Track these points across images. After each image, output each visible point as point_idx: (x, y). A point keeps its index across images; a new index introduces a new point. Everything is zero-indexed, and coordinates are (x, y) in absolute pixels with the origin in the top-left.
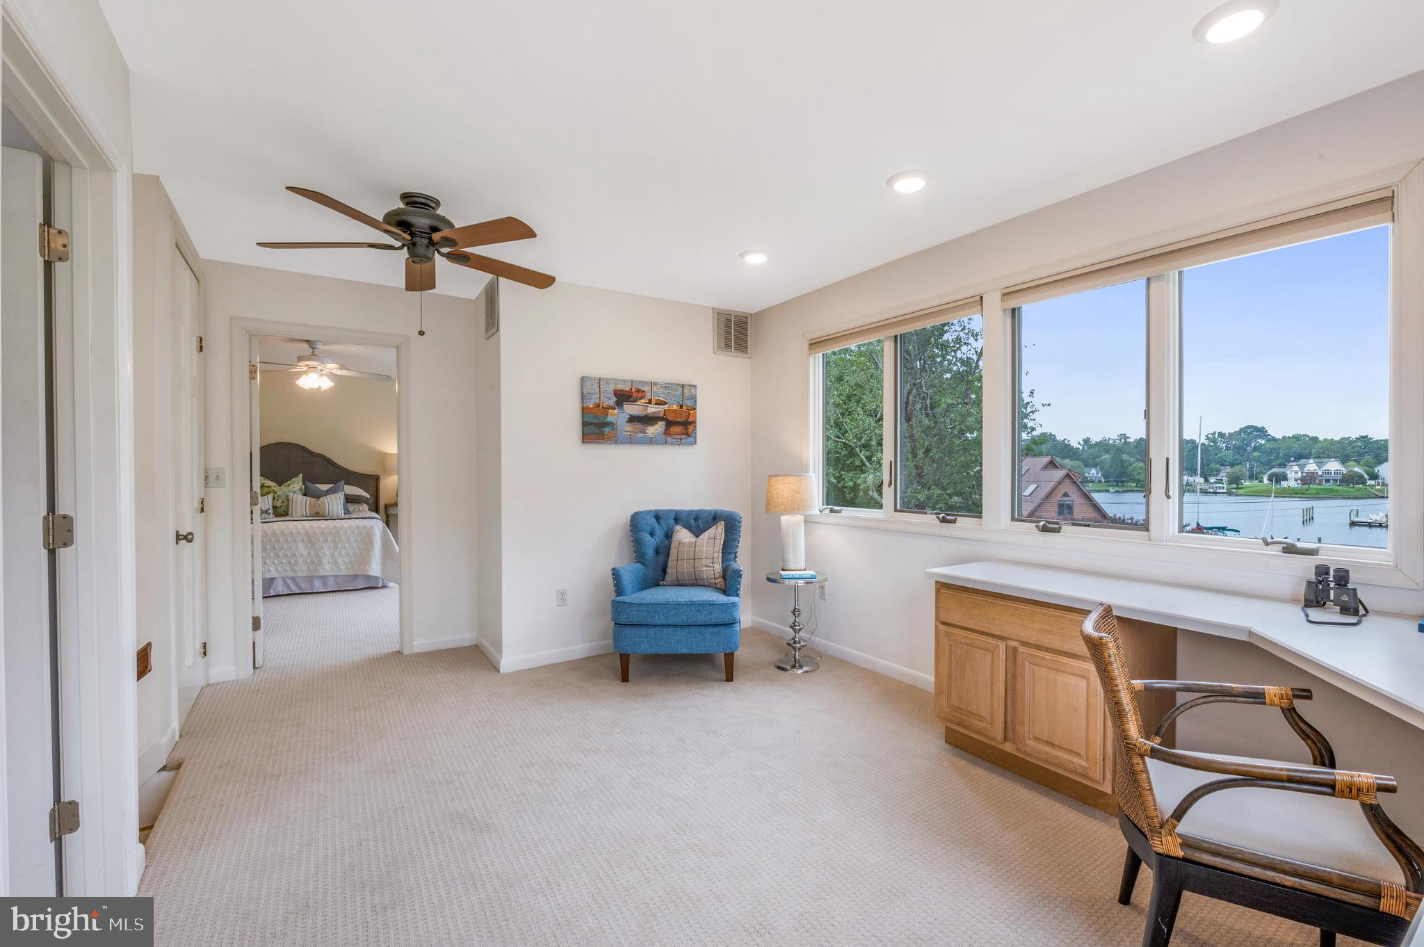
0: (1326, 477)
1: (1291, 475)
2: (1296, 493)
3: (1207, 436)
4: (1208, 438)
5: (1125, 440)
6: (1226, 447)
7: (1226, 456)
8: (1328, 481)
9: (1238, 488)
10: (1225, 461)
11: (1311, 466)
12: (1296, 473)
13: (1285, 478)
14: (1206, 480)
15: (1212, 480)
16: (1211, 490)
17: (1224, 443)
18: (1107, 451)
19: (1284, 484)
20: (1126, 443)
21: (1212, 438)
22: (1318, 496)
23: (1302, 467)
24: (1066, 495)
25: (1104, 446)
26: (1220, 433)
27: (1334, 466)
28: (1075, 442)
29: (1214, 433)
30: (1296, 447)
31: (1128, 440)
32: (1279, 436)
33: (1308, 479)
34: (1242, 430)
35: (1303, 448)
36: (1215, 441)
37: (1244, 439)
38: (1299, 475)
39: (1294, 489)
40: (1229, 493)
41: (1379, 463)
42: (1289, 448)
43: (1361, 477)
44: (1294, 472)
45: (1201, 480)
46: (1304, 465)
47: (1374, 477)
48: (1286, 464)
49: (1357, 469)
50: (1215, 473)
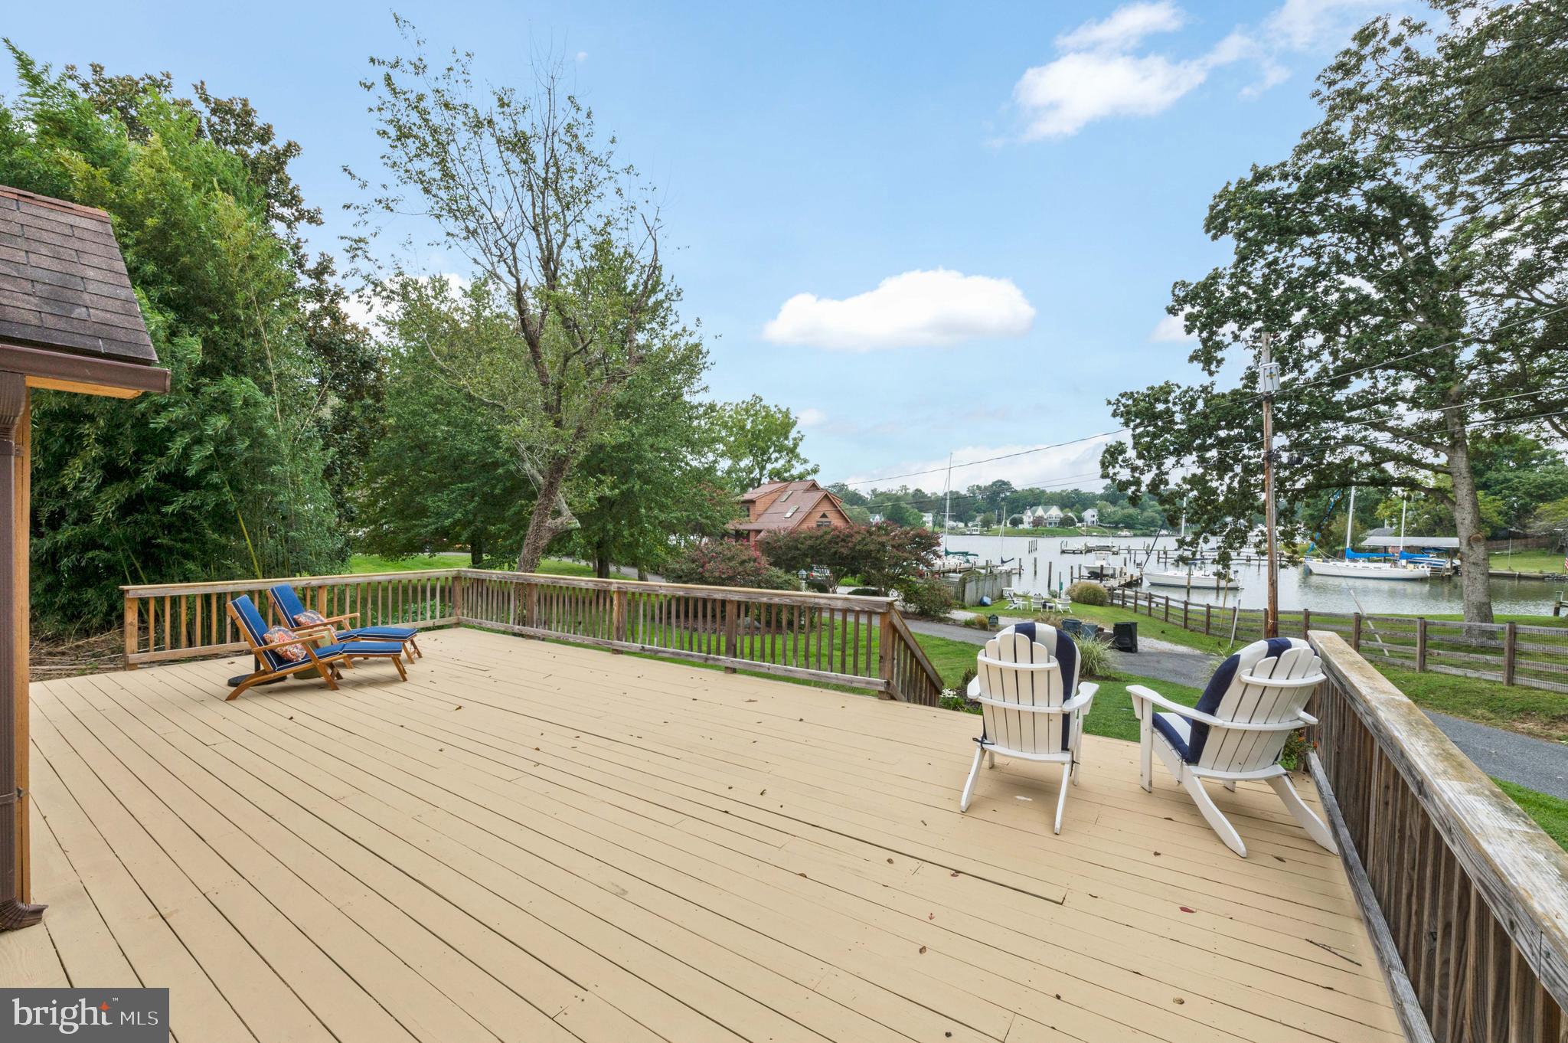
0: (1049, 521)
1: (1026, 519)
2: (1027, 533)
3: (968, 488)
4: (969, 490)
6: (982, 498)
7: (981, 505)
8: (1050, 524)
9: (988, 530)
10: (980, 508)
11: (1040, 511)
12: (1030, 517)
13: (1022, 522)
14: (966, 525)
15: (970, 524)
16: (969, 533)
17: (980, 494)
18: (889, 500)
19: (1021, 527)
20: (906, 494)
21: (971, 490)
22: (1042, 535)
23: (1034, 513)
24: (824, 516)
25: (887, 496)
26: (977, 486)
27: (1055, 512)
28: (865, 492)
29: (974, 486)
30: (1031, 499)
31: (908, 491)
32: (1019, 489)
33: (1037, 522)
34: (994, 484)
35: (1035, 498)
36: (974, 494)
37: (994, 492)
38: (1032, 519)
39: (1026, 530)
40: (981, 534)
41: (1085, 509)
42: (1026, 498)
43: (1073, 520)
44: (1028, 517)
45: (961, 525)
46: (1035, 511)
47: (1081, 520)
48: (1022, 511)
49: (1070, 514)
50: (972, 519)
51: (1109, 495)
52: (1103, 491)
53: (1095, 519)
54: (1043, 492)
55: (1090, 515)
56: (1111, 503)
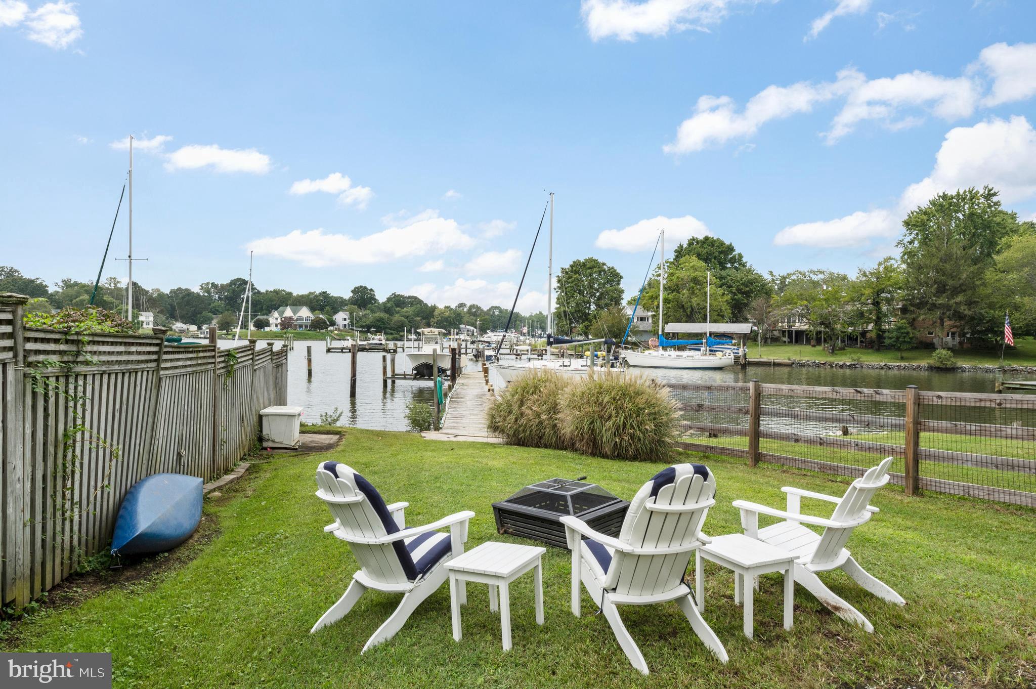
0: (299, 323)
1: (272, 321)
2: (277, 336)
3: (201, 286)
4: (202, 288)
5: (115, 284)
6: (219, 297)
7: (219, 306)
8: (301, 326)
9: (227, 334)
10: (218, 310)
11: (288, 312)
12: (277, 319)
13: (268, 325)
14: (198, 326)
16: (202, 336)
17: (217, 294)
19: (267, 329)
21: (205, 288)
22: (294, 337)
23: (281, 314)
26: (213, 284)
27: (305, 313)
29: (208, 283)
30: (277, 301)
31: (118, 285)
32: (263, 290)
33: (286, 324)
34: (233, 282)
35: (282, 300)
36: (208, 292)
37: (234, 291)
38: (279, 321)
39: (275, 332)
41: (335, 312)
42: (271, 300)
43: (324, 322)
44: (274, 319)
45: (193, 328)
46: (283, 312)
47: (333, 324)
48: (269, 312)
49: (321, 316)
50: (208, 321)
51: (357, 300)
52: (351, 294)
53: (347, 322)
54: (290, 294)
55: (341, 318)
56: (359, 307)
